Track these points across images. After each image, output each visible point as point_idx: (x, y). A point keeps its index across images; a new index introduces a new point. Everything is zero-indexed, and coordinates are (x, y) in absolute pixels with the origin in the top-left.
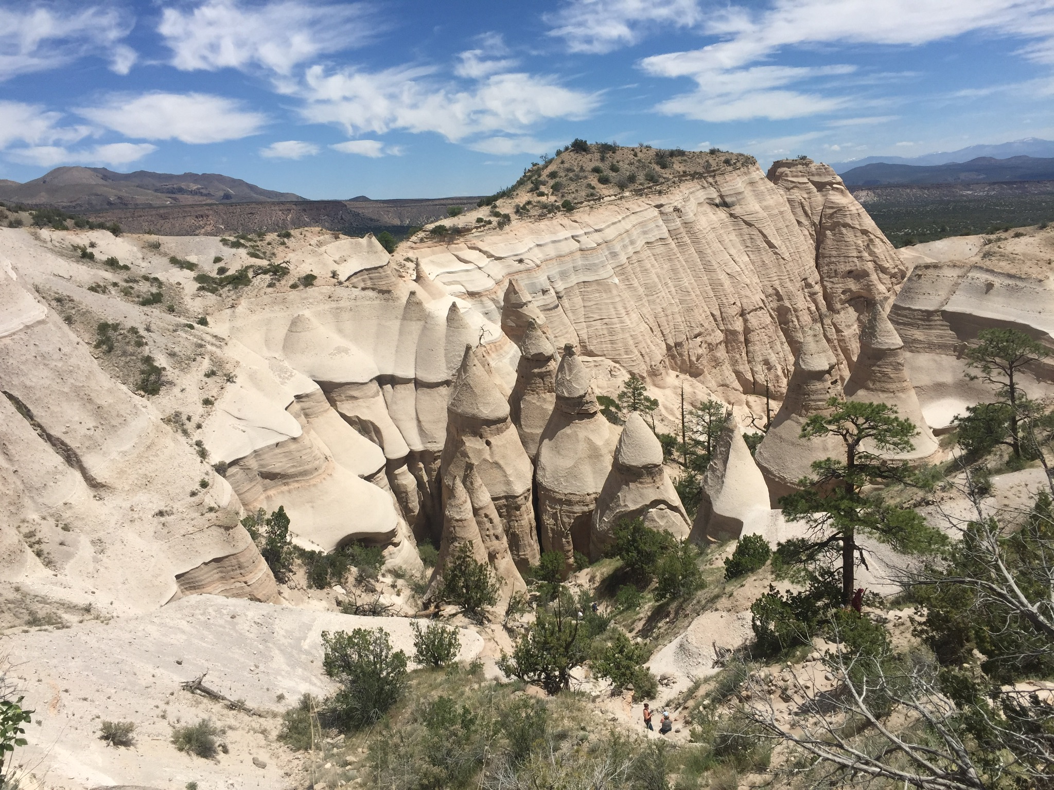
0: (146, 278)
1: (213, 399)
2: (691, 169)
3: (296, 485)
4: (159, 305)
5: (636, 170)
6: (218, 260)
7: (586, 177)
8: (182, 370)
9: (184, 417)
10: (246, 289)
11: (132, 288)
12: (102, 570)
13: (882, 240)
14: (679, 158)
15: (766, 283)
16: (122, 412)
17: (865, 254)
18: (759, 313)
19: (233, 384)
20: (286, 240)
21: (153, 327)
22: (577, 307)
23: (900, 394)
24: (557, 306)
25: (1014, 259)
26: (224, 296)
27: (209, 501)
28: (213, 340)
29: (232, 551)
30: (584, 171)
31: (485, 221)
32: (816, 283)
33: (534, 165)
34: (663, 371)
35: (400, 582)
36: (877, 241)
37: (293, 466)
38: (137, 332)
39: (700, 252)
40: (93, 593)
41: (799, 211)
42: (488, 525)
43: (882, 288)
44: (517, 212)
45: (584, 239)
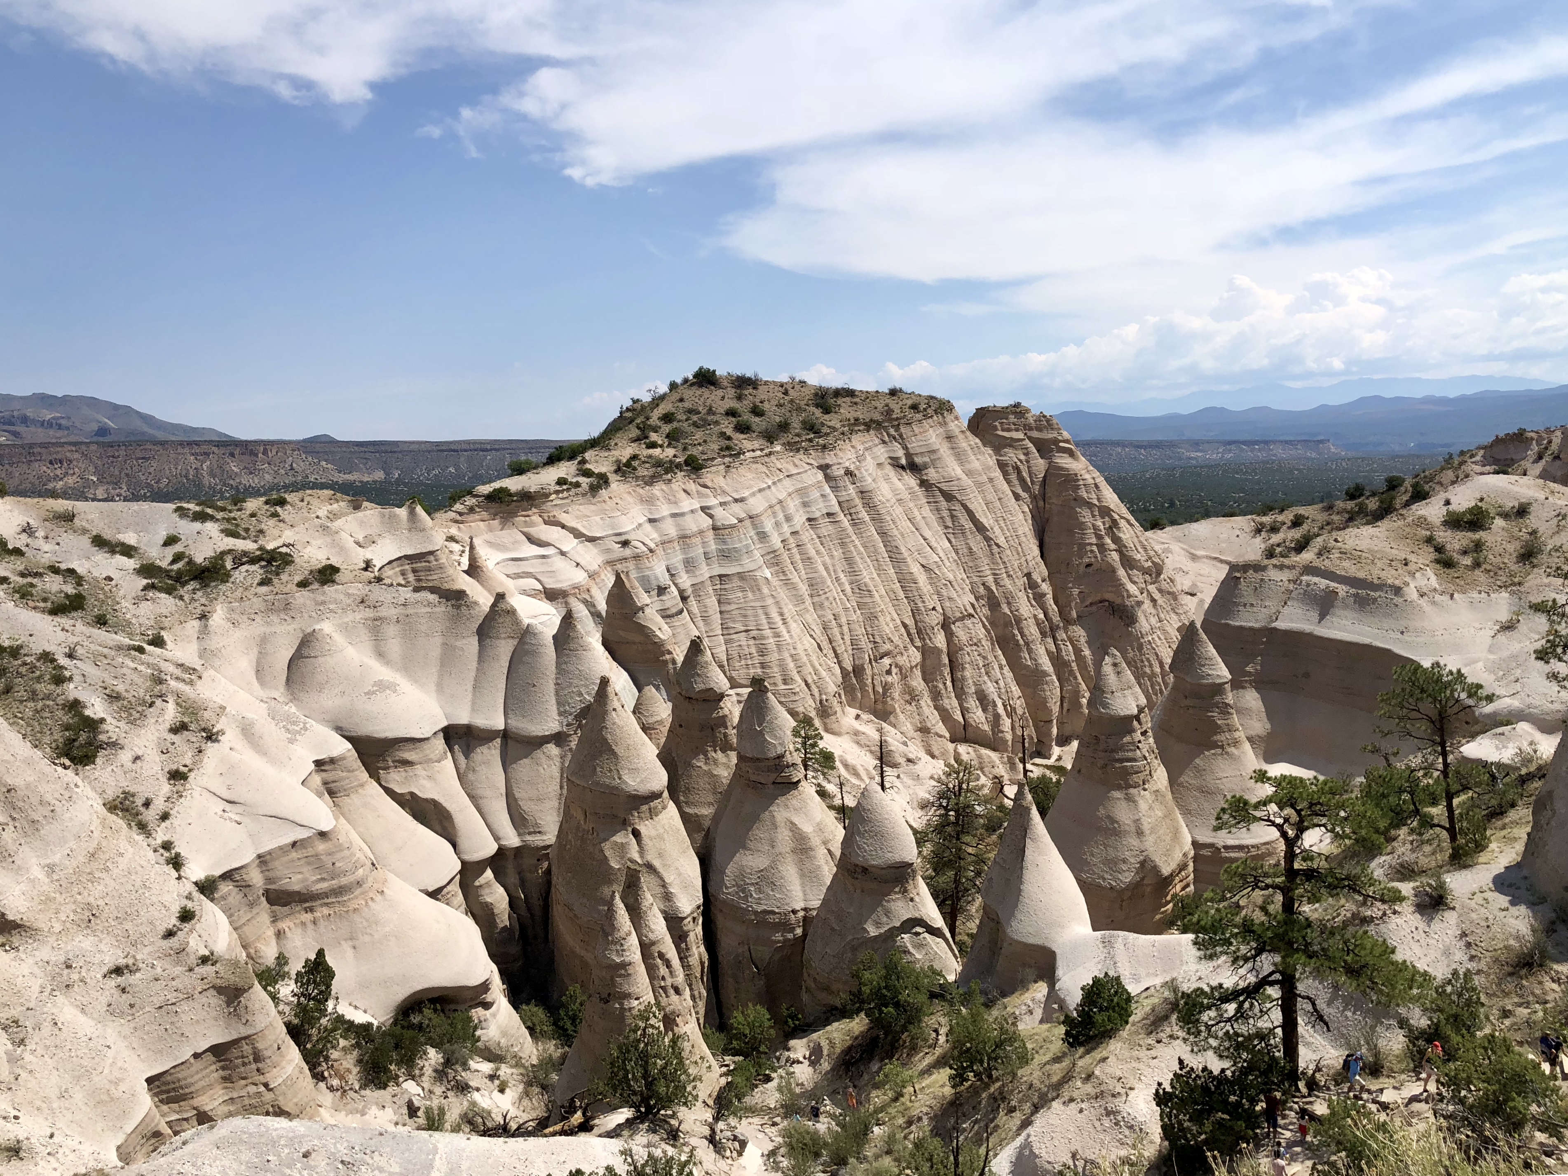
0: (55, 570)
1: (185, 770)
2: (862, 413)
3: (326, 911)
4: (79, 614)
5: (788, 414)
6: (171, 541)
7: (717, 423)
8: (132, 722)
9: (139, 802)
10: (223, 587)
11: (32, 585)
12: (24, 1075)
13: (1128, 521)
14: (848, 399)
15: (976, 579)
16: (48, 797)
17: (1108, 540)
18: (968, 622)
19: (216, 745)
20: (278, 509)
21: (80, 651)
22: (711, 612)
23: (1232, 750)
24: (681, 612)
25: (1360, 557)
26: (187, 598)
27: (197, 946)
28: (178, 672)
29: (244, 1031)
30: (714, 414)
31: (571, 483)
32: (1043, 581)
33: (635, 401)
34: (838, 709)
35: (505, 1071)
36: (1123, 523)
37: (323, 879)
38: (53, 660)
39: (883, 534)
40: (16, 1118)
41: (1013, 477)
42: (663, 971)
43: (1132, 589)
44: (618, 471)
45: (719, 512)
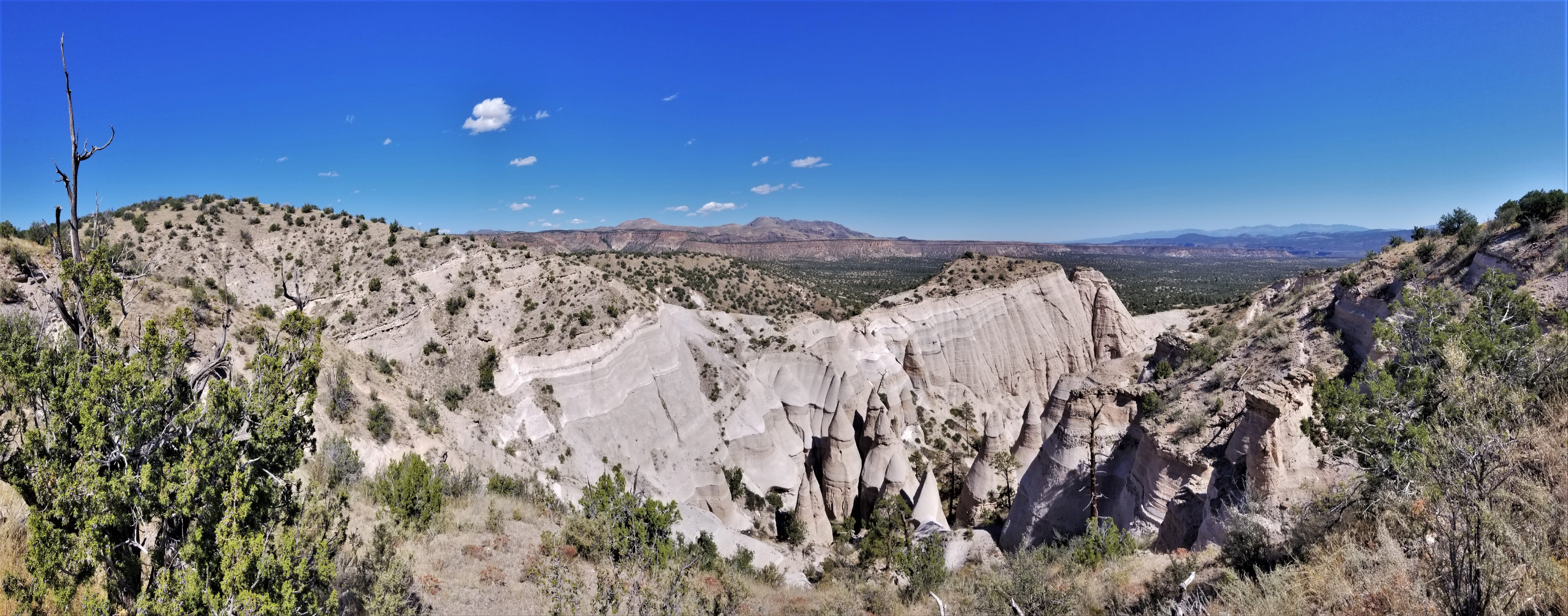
1: (735, 408)
3: (752, 457)
7: (967, 275)
8: (728, 391)
9: (721, 415)
10: (767, 348)
15: (1061, 341)
17: (1116, 324)
18: (1056, 359)
19: (744, 401)
21: (725, 367)
26: (757, 351)
27: (716, 459)
28: (745, 376)
29: (717, 484)
30: (967, 271)
31: (909, 299)
32: (1090, 340)
36: (1123, 314)
43: (1124, 344)
44: (927, 294)
45: (960, 313)
